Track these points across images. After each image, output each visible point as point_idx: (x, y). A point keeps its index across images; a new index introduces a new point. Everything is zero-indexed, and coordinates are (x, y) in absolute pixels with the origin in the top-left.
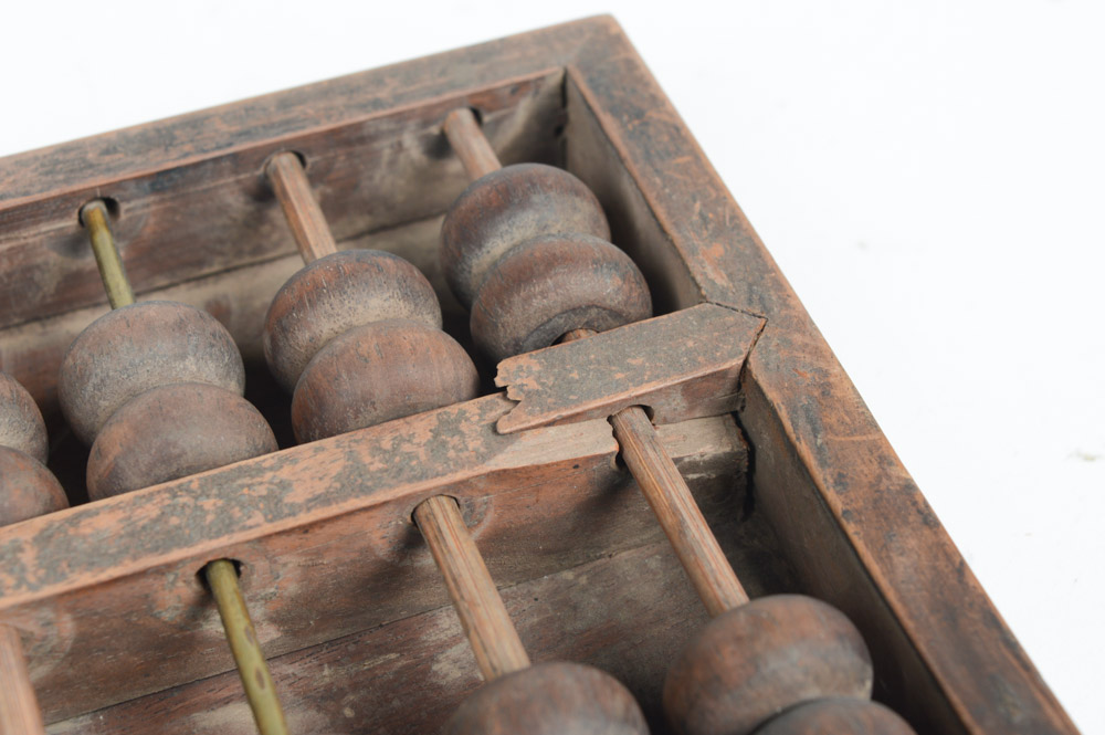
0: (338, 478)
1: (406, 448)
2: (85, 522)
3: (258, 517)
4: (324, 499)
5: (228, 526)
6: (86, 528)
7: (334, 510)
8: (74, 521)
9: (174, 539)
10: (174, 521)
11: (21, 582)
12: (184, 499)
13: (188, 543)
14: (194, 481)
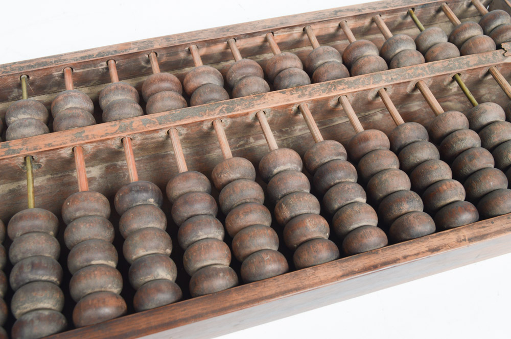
0: (478, 61)
1: (488, 57)
2: (435, 64)
3: (465, 66)
4: (477, 65)
5: (461, 68)
6: (435, 65)
7: (478, 67)
8: (433, 64)
9: (451, 69)
10: (451, 66)
11: (427, 74)
12: (451, 62)
13: (454, 70)
14: (452, 59)
